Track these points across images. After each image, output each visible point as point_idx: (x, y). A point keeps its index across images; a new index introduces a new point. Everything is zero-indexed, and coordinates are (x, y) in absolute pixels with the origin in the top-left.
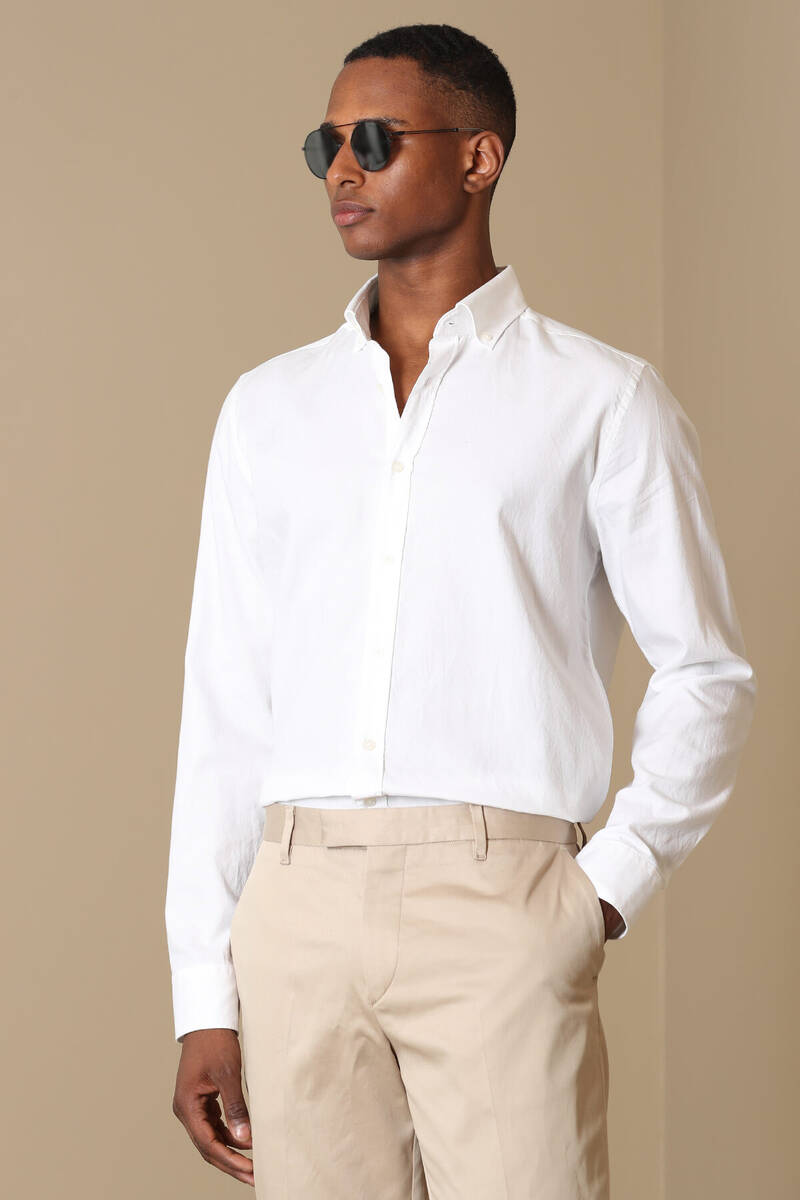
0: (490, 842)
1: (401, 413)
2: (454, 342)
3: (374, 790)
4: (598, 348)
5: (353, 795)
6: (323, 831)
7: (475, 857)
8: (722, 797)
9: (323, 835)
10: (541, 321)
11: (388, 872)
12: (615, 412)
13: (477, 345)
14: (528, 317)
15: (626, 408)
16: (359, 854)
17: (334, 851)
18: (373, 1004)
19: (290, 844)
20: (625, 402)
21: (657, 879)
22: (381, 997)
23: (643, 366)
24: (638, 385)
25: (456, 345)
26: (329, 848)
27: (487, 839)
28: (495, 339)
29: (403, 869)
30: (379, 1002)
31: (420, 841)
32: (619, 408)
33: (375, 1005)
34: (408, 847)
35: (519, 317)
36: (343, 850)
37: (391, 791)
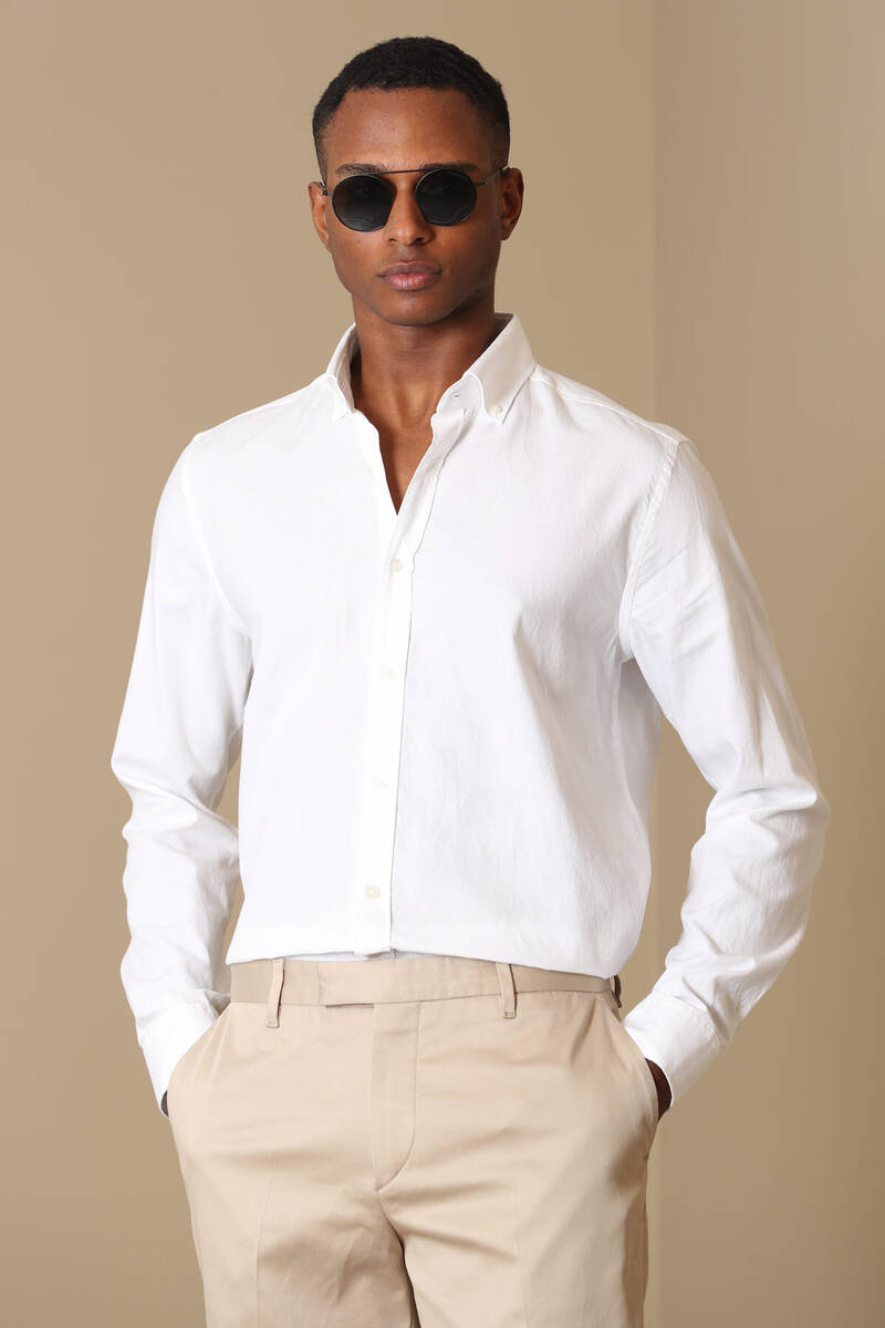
0: (518, 997)
1: (397, 508)
2: (458, 417)
3: (382, 945)
4: (624, 421)
5: (357, 951)
6: (320, 987)
7: (503, 1014)
8: (790, 945)
9: (321, 992)
10: (554, 382)
11: (398, 1034)
12: (648, 507)
13: (484, 418)
14: (539, 379)
15: (660, 498)
16: (366, 1011)
17: (334, 1011)
18: (378, 1189)
19: (280, 1004)
20: (659, 492)
21: (715, 1045)
22: (389, 1181)
23: (677, 443)
24: (674, 470)
25: (462, 420)
26: (328, 1006)
27: (516, 993)
28: (505, 410)
29: (417, 1030)
30: (385, 1188)
31: (437, 996)
32: (653, 500)
33: (381, 1191)
34: (423, 1004)
35: (529, 379)
36: (344, 1010)
37: (401, 948)
